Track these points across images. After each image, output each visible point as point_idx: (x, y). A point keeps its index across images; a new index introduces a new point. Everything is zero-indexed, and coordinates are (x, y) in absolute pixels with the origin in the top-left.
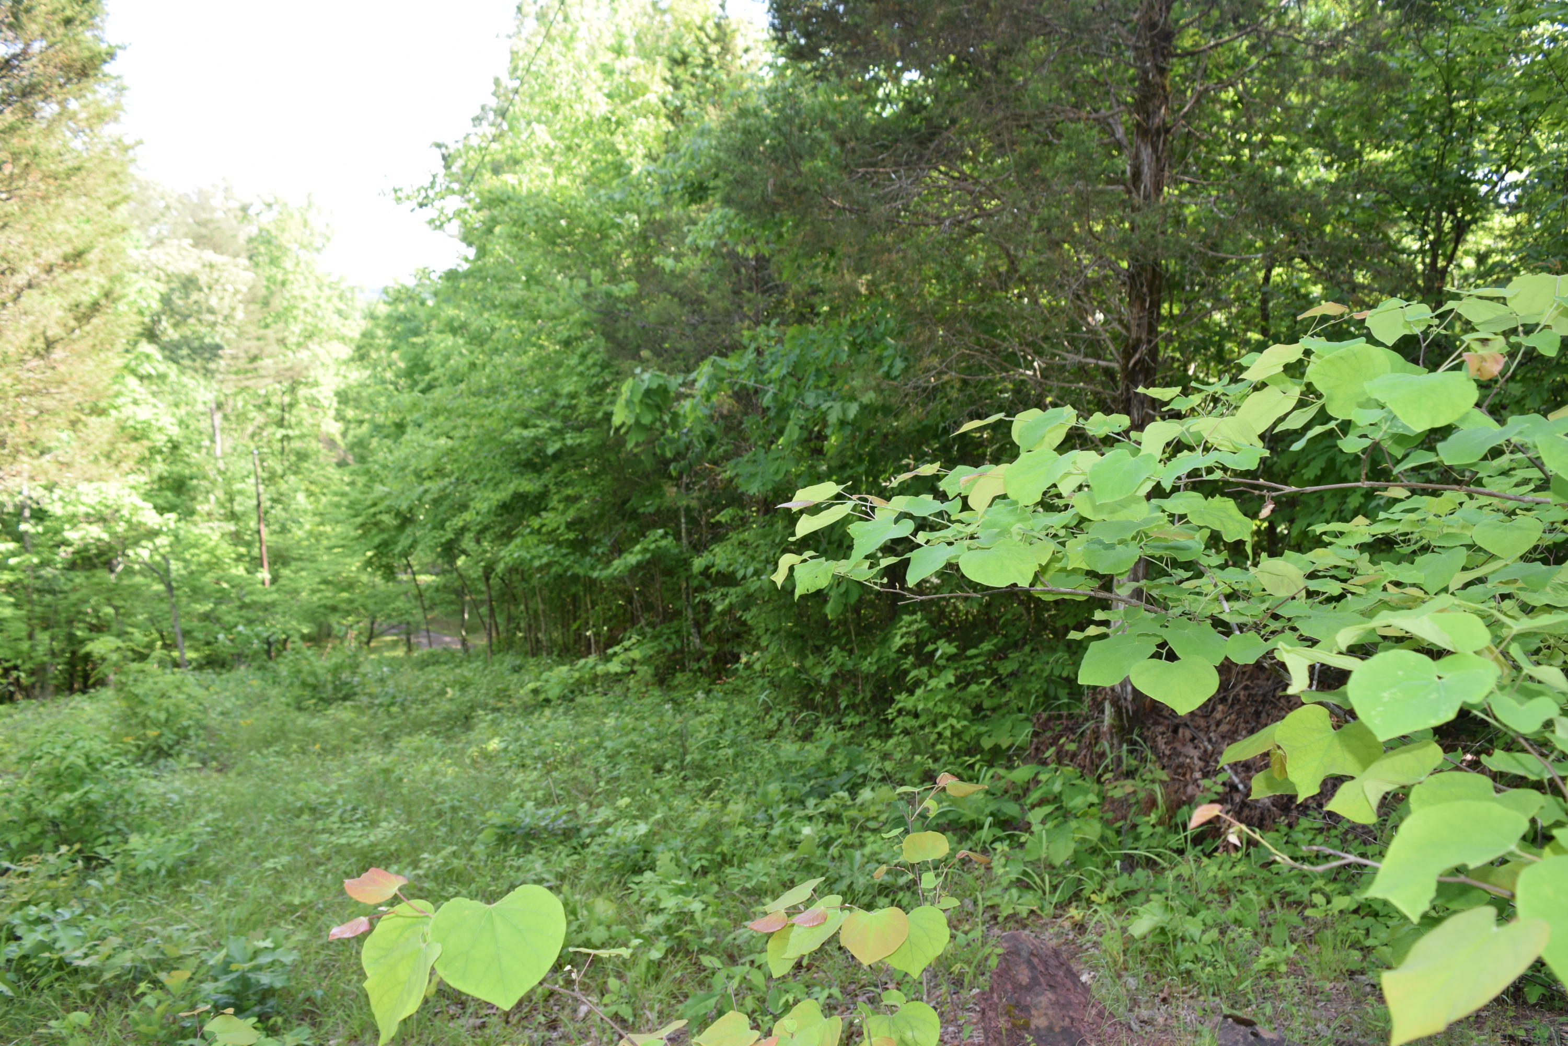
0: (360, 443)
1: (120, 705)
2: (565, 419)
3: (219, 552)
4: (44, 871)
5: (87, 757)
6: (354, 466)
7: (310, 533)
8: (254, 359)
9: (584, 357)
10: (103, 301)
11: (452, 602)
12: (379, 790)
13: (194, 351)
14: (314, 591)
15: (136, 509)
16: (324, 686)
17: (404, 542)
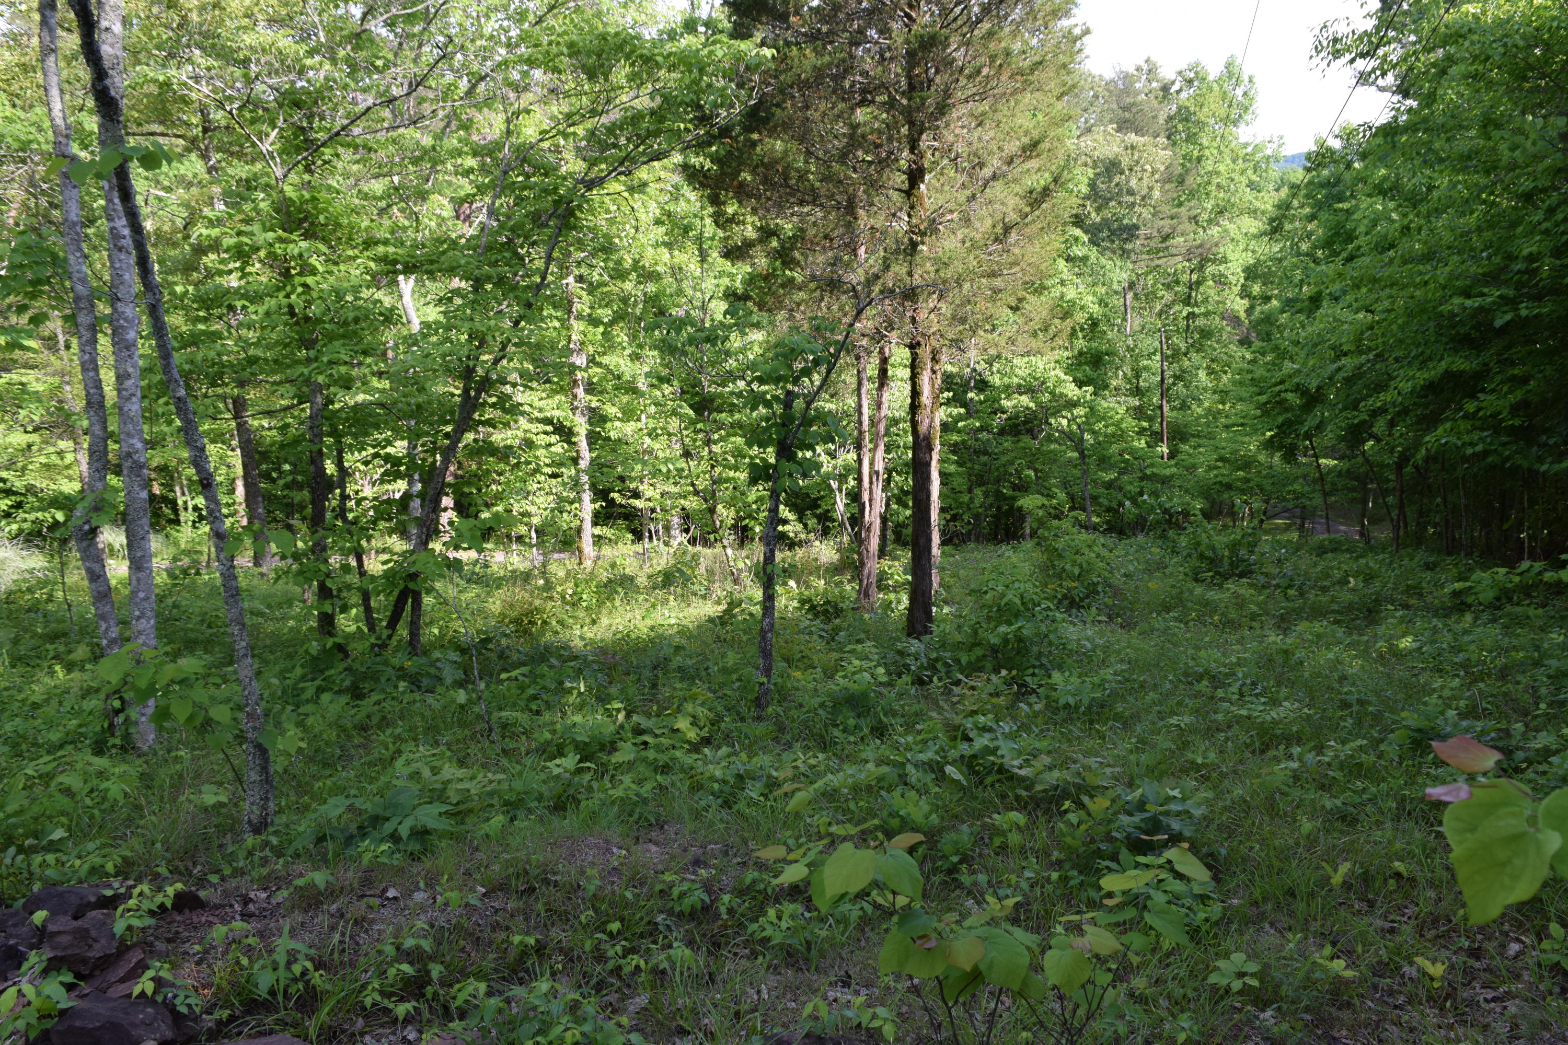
0: (1268, 319)
1: (1039, 556)
2: (1519, 285)
3: (1124, 425)
4: (990, 688)
5: (1022, 597)
6: (1257, 344)
7: (1209, 410)
8: (1166, 238)
9: (1551, 211)
10: (1052, 187)
11: (1353, 489)
12: (1278, 670)
13: (1113, 232)
14: (1211, 468)
15: (1060, 382)
16: (1221, 560)
17: (1310, 422)
